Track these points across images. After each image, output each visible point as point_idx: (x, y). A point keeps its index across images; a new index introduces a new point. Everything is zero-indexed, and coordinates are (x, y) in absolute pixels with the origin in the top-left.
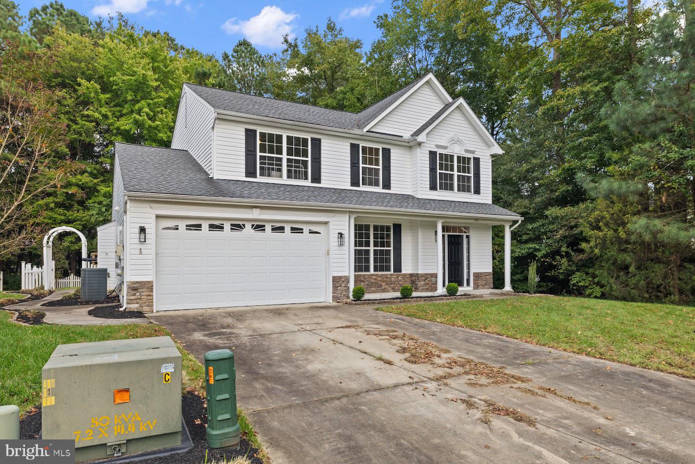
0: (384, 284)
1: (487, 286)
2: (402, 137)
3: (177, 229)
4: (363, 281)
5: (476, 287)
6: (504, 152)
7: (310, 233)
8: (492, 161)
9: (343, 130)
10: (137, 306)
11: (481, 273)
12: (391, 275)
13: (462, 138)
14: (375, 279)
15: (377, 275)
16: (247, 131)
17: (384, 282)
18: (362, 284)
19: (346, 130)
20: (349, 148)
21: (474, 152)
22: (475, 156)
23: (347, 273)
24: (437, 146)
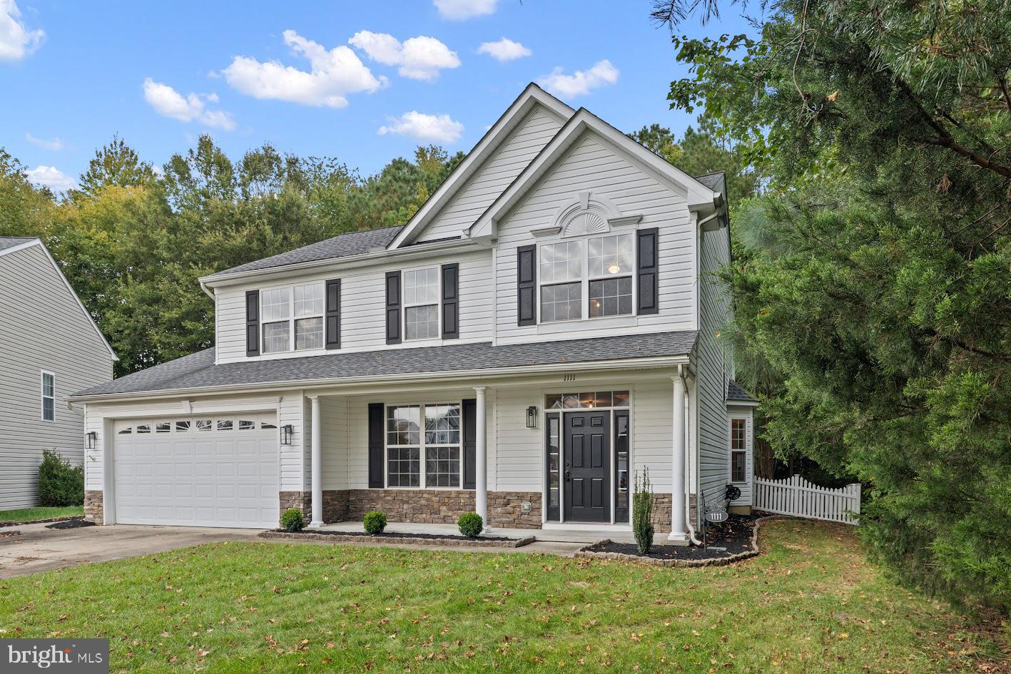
0: (444, 508)
3: (130, 432)
4: (407, 502)
6: (717, 194)
7: (263, 427)
9: (355, 257)
12: (459, 493)
13: (599, 197)
15: (429, 493)
16: (249, 295)
17: (444, 504)
19: (360, 256)
21: (640, 219)
22: (642, 227)
23: (300, 488)
24: (537, 233)
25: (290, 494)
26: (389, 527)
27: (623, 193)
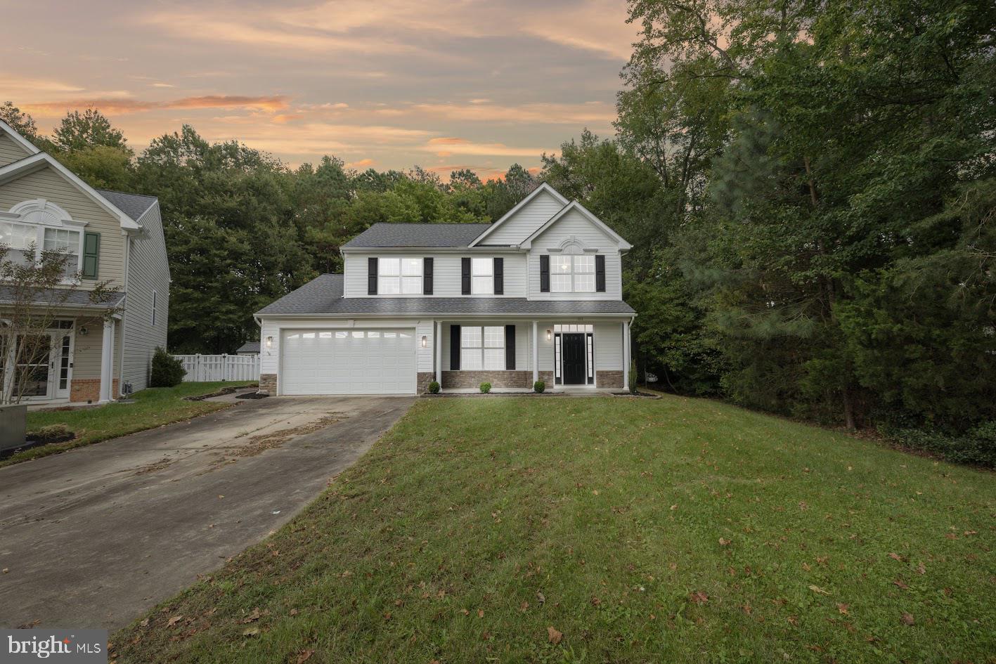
0: (496, 380)
1: (615, 385)
2: (509, 246)
4: (474, 377)
5: (601, 385)
6: (632, 246)
8: (622, 257)
10: (266, 391)
11: (607, 372)
12: (504, 372)
13: (579, 238)
14: (486, 376)
15: (488, 372)
16: (370, 260)
18: (473, 379)
20: (461, 262)
21: (597, 251)
22: (598, 254)
23: (432, 371)
24: (550, 250)
25: (424, 374)
26: (492, 390)
27: (590, 238)
